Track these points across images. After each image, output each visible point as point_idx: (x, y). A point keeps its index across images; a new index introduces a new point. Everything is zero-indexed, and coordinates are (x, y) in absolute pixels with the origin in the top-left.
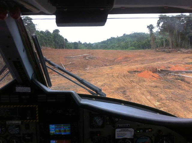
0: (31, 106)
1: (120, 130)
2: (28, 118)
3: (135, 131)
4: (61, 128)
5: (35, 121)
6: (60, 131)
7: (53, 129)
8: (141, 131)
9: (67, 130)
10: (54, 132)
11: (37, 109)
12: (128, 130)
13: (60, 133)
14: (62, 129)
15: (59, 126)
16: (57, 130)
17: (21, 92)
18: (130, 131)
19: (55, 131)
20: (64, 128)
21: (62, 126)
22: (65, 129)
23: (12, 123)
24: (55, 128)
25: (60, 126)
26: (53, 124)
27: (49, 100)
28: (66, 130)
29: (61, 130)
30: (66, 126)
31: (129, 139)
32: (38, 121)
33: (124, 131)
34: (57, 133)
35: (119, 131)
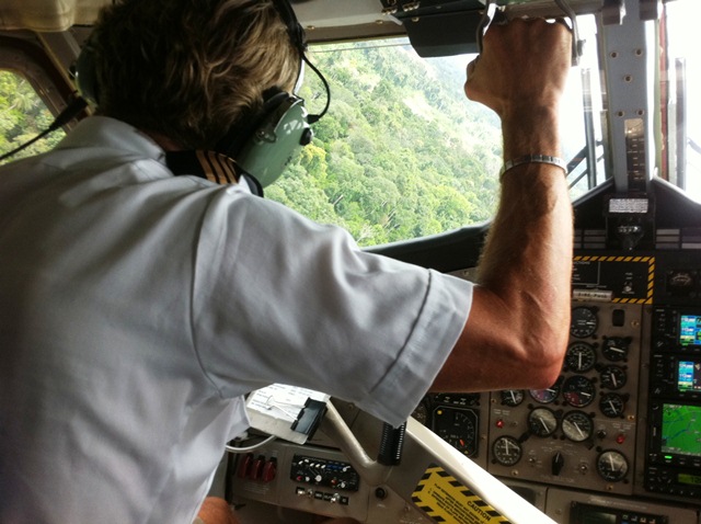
0: (637, 259)
5: (641, 301)
7: (691, 330)
10: (693, 337)
11: (652, 269)
17: (621, 213)
19: (697, 336)
24: (698, 326)
27: (685, 246)
32: (650, 302)
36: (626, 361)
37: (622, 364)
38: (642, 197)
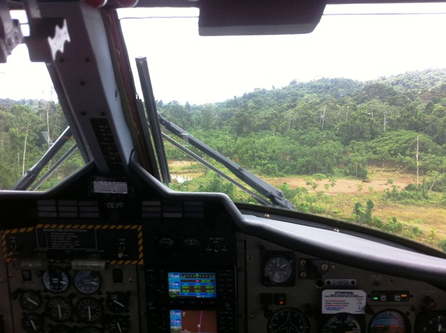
0: (127, 227)
1: (333, 292)
2: (120, 255)
3: (368, 296)
4: (195, 281)
5: (135, 262)
6: (192, 289)
7: (177, 284)
8: (384, 297)
9: (207, 287)
10: (179, 290)
11: (140, 235)
12: (352, 293)
13: (192, 295)
14: (197, 285)
15: (190, 277)
16: (186, 285)
17: (104, 194)
18: (357, 296)
19: (182, 289)
20: (200, 281)
21: (196, 277)
22: (203, 286)
23: (85, 266)
24: (182, 281)
25: (193, 277)
26: (175, 271)
27: (166, 215)
28: (205, 287)
29: (195, 287)
30: (205, 277)
31: (355, 316)
32: (141, 262)
33: (342, 295)
34: (186, 294)
35: (332, 296)
36: (127, 311)
37: (124, 314)
38: (123, 180)
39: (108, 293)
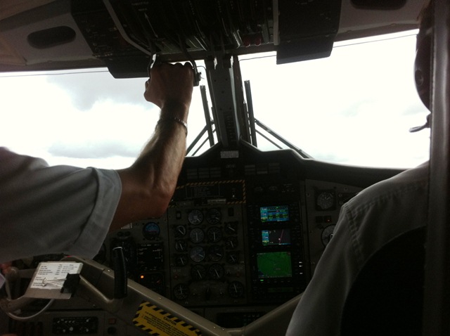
0: (237, 181)
4: (276, 211)
5: (241, 202)
6: (274, 216)
7: (265, 214)
10: (267, 218)
11: (244, 185)
13: (274, 220)
15: (273, 209)
16: (271, 214)
19: (269, 217)
20: (279, 211)
21: (276, 209)
23: (215, 202)
24: (268, 212)
26: (264, 206)
27: (259, 173)
28: (282, 214)
29: (276, 215)
30: (282, 209)
32: (245, 202)
34: (271, 220)
36: (236, 233)
37: (235, 236)
38: (236, 150)
39: (225, 223)
